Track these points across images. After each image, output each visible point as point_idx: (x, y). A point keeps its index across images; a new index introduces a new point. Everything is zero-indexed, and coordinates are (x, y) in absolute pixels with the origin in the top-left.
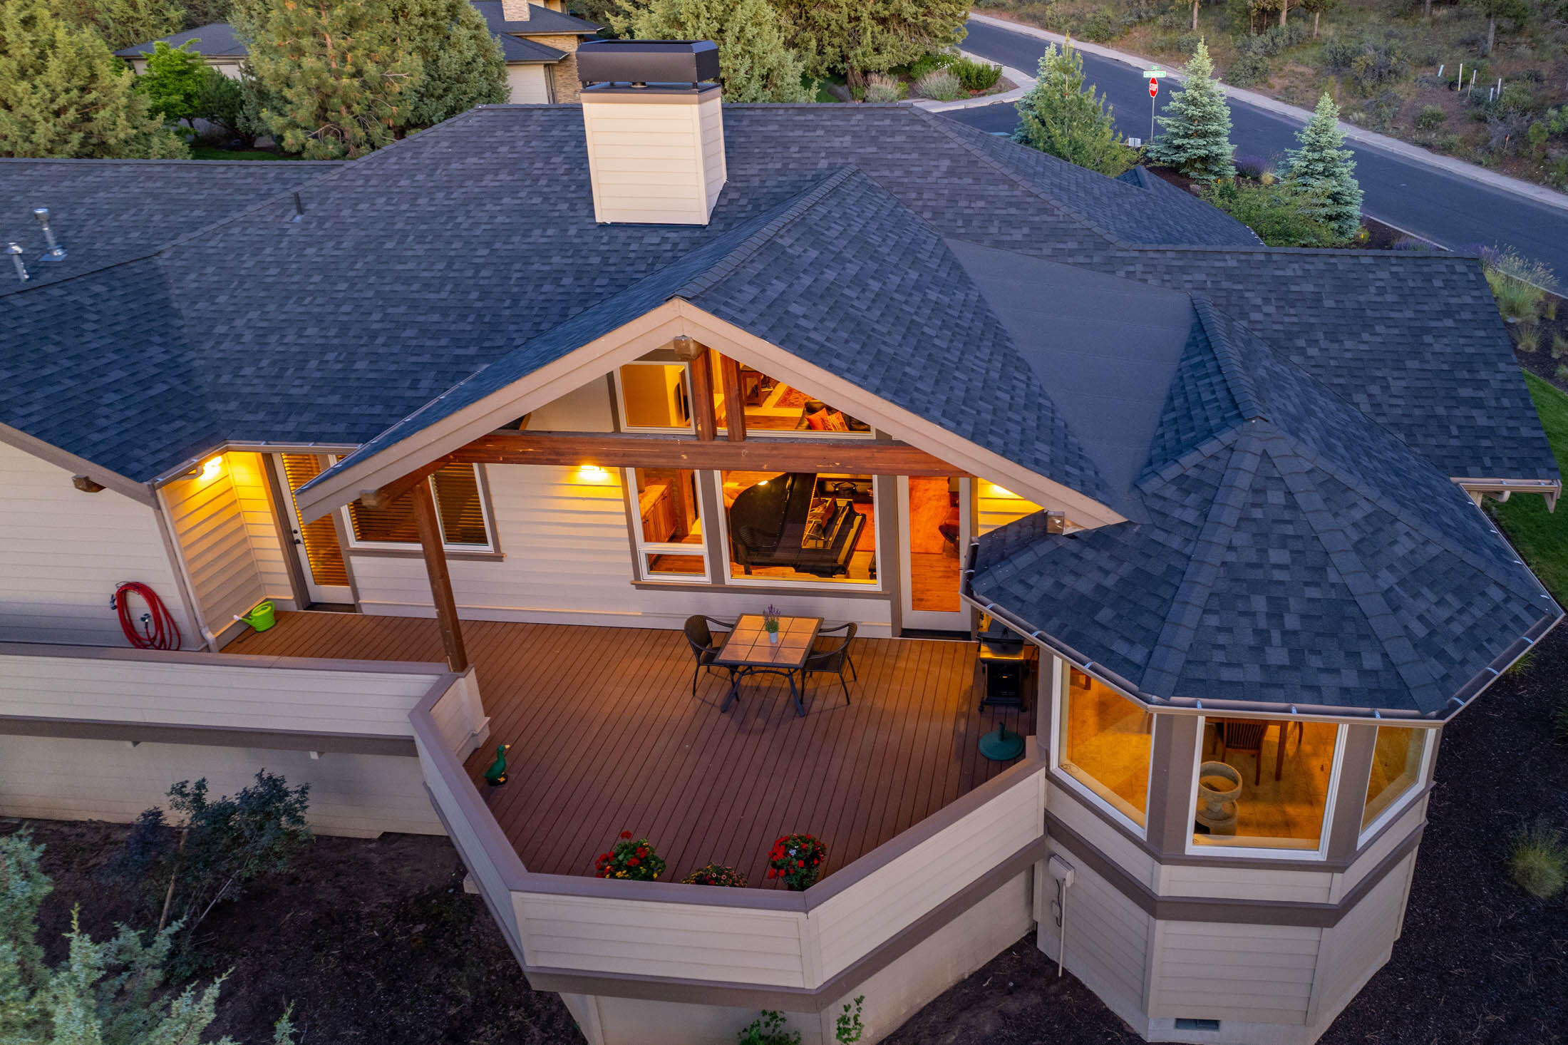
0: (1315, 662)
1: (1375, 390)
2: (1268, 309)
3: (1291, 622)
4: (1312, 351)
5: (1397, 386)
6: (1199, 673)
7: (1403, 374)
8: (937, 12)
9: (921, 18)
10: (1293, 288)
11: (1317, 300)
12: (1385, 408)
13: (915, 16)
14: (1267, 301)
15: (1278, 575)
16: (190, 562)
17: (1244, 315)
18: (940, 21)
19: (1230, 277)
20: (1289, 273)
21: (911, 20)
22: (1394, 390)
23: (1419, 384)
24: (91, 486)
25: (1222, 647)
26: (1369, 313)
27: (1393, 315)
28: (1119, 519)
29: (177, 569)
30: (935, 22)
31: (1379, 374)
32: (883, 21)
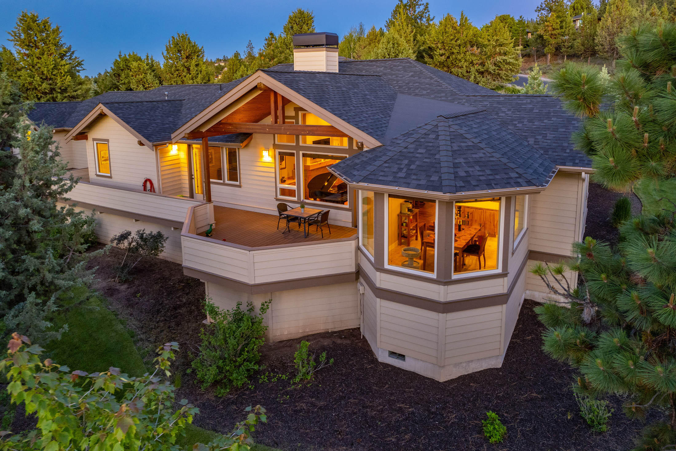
0: (414, 177)
1: (539, 137)
2: (510, 113)
3: (413, 167)
4: (520, 125)
5: (550, 136)
6: (372, 177)
7: (556, 133)
8: (504, 69)
9: (497, 71)
10: (523, 106)
11: (531, 110)
12: (540, 143)
13: (494, 70)
14: (509, 110)
15: (418, 155)
16: (162, 175)
17: (497, 114)
18: (504, 72)
19: (499, 103)
20: (524, 102)
21: (492, 72)
22: (547, 138)
23: (561, 136)
24: (141, 144)
25: (384, 171)
26: (552, 114)
27: (562, 114)
28: (380, 144)
29: (158, 176)
30: (503, 73)
31: (545, 132)
32: (482, 73)
